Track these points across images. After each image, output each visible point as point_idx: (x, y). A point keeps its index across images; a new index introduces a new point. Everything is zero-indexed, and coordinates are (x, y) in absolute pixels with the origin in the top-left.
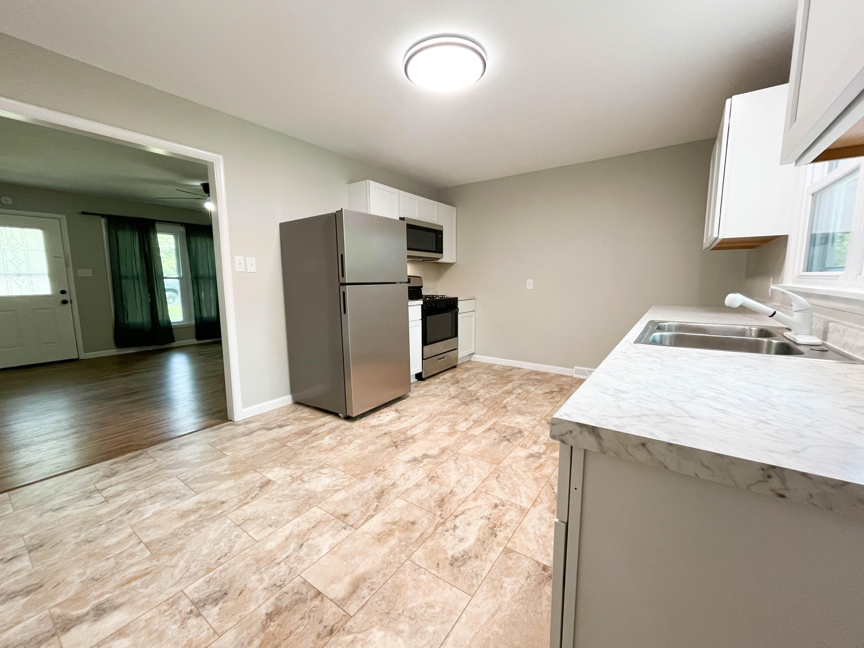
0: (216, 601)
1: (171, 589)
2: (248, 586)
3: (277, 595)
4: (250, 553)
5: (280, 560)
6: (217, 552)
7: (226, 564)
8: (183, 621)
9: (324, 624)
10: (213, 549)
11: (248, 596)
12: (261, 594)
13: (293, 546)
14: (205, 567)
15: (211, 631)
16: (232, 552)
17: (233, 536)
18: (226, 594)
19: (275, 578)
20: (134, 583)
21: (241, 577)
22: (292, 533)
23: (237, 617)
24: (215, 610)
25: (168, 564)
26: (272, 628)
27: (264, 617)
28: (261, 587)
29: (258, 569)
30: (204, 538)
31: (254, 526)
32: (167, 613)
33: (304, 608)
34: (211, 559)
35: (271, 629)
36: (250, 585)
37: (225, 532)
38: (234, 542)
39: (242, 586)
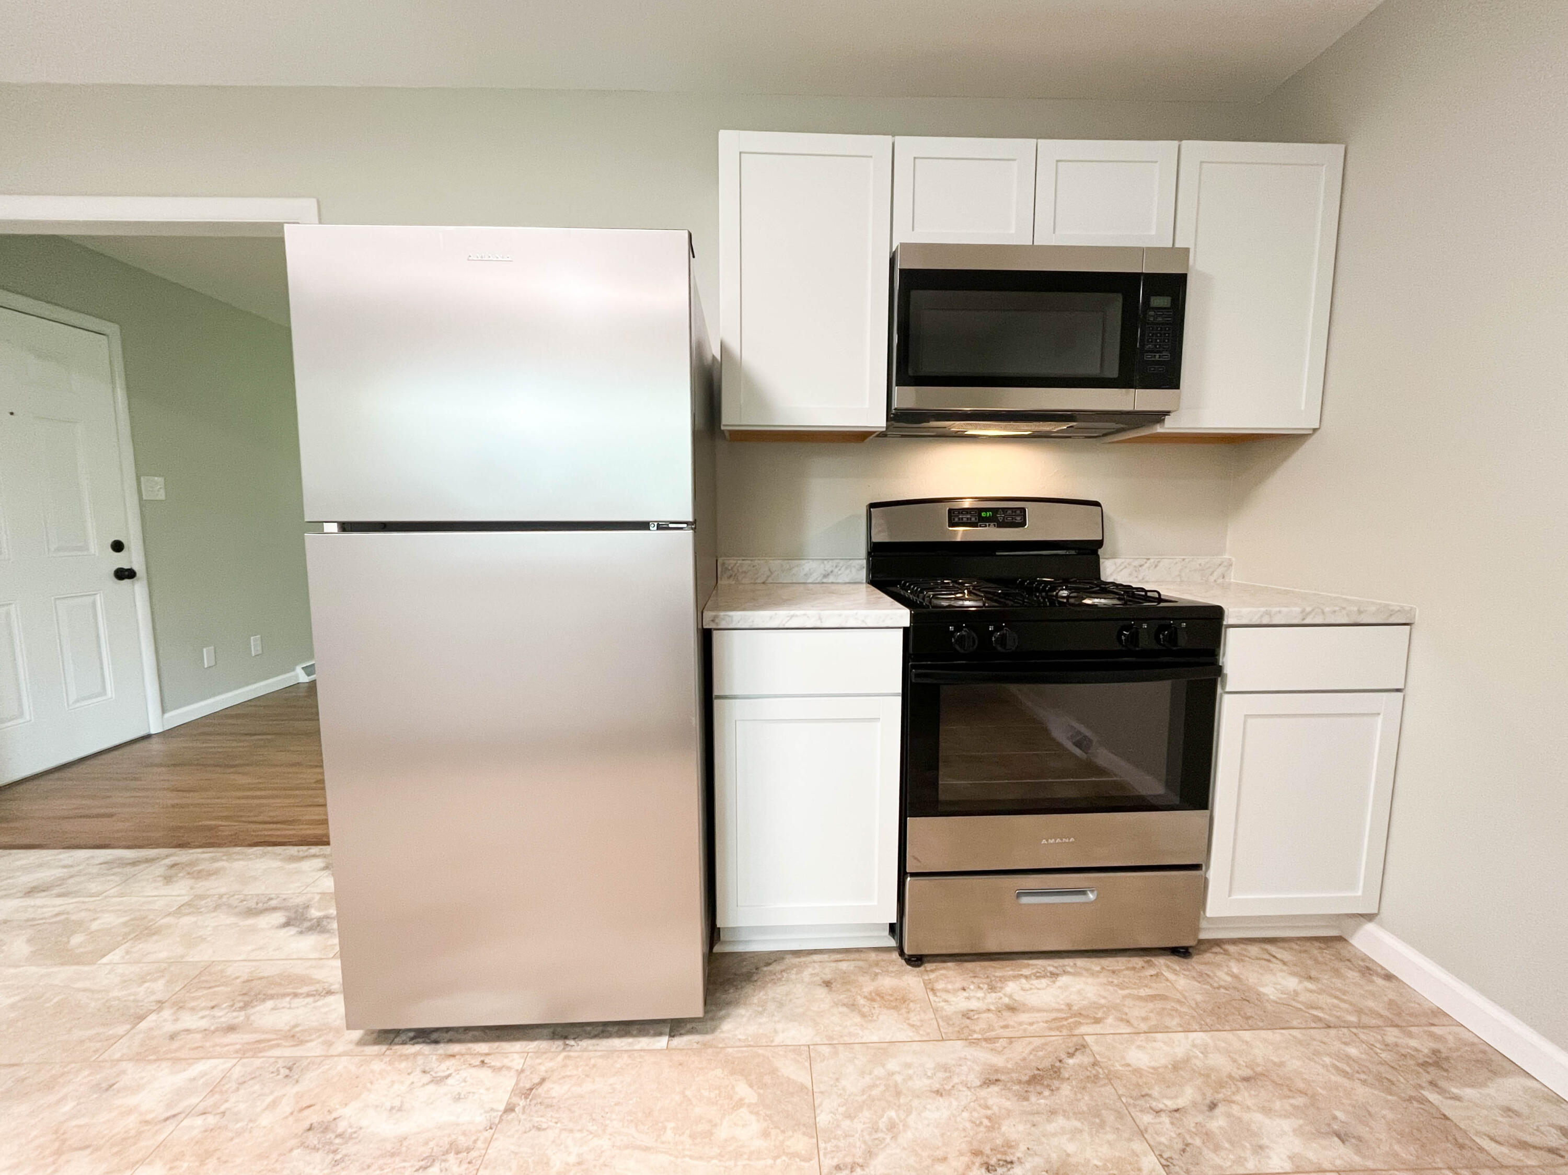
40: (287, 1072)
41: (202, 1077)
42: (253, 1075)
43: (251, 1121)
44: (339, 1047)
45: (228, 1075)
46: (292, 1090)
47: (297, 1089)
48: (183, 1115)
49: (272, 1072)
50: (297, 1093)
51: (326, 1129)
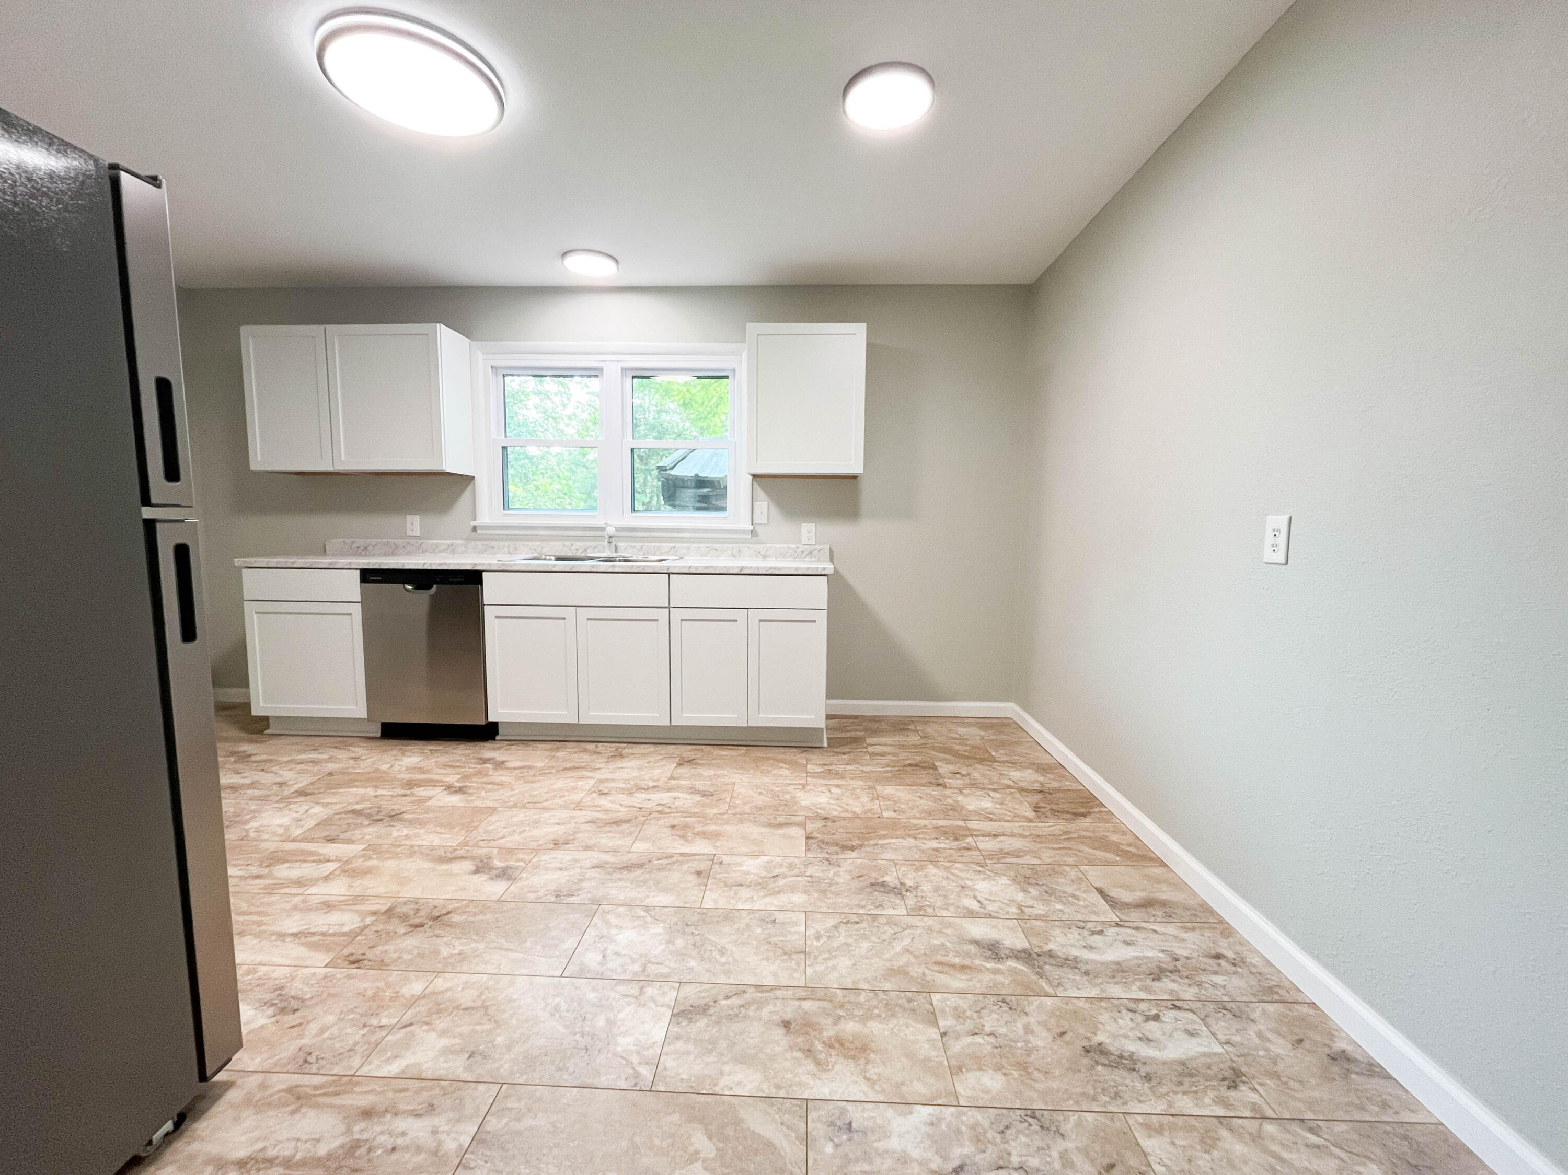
0: (883, 884)
1: (918, 924)
2: (850, 878)
3: (836, 857)
4: (824, 905)
5: (806, 878)
6: (854, 932)
7: (855, 911)
8: (916, 888)
9: (824, 824)
10: (856, 940)
11: (857, 871)
12: (846, 865)
13: (781, 882)
14: (876, 924)
15: (897, 867)
16: (839, 920)
17: (822, 942)
18: (872, 885)
19: (824, 868)
20: (957, 960)
21: (850, 889)
22: (766, 896)
23: (874, 863)
24: (887, 878)
25: (913, 960)
26: (856, 842)
27: (856, 851)
28: (841, 869)
29: (831, 885)
30: (855, 967)
31: (789, 937)
32: (928, 903)
33: (827, 838)
34: (865, 929)
35: (858, 842)
36: (847, 876)
37: (827, 955)
38: (828, 932)
39: (856, 880)
40: (309, 1059)
41: (389, 1059)
42: (341, 1057)
43: (343, 1019)
44: (253, 1081)
45: (364, 1060)
46: (305, 1041)
47: (303, 1042)
48: (399, 1026)
49: (323, 1058)
50: (302, 1038)
51: (283, 1011)
